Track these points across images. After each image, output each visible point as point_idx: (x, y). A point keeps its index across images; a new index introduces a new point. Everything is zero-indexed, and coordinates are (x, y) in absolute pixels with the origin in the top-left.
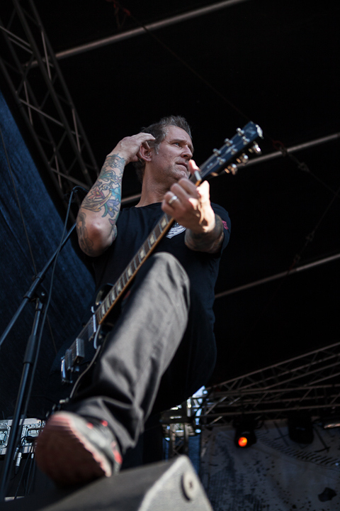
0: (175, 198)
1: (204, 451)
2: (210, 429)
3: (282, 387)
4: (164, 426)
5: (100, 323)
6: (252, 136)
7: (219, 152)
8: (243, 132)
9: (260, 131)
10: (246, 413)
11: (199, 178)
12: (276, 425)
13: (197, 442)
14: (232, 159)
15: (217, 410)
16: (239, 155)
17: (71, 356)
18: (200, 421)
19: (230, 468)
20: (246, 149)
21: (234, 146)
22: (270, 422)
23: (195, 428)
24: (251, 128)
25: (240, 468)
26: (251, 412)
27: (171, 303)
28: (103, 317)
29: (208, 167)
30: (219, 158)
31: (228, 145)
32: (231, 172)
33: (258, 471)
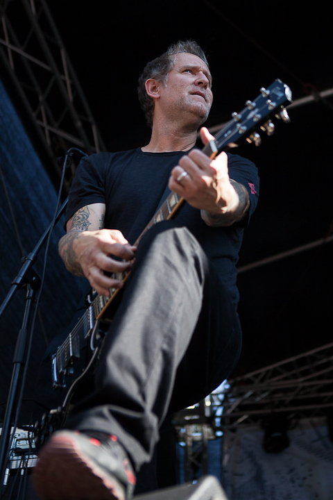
0: (184, 174)
1: (226, 458)
2: (234, 430)
3: (320, 378)
4: (178, 428)
5: (97, 318)
6: (279, 98)
7: (240, 116)
8: (268, 92)
9: (288, 92)
10: (277, 410)
11: (215, 149)
12: (313, 425)
13: (218, 447)
14: (255, 127)
15: (242, 408)
16: (263, 121)
17: (63, 355)
18: (222, 422)
19: (258, 478)
20: (272, 115)
21: (257, 110)
22: (305, 421)
23: (215, 429)
24: (278, 88)
25: (270, 478)
26: (282, 409)
27: (182, 280)
28: (102, 312)
29: (226, 135)
30: (239, 125)
31: (250, 108)
32: (253, 142)
33: (292, 481)
